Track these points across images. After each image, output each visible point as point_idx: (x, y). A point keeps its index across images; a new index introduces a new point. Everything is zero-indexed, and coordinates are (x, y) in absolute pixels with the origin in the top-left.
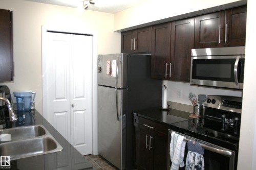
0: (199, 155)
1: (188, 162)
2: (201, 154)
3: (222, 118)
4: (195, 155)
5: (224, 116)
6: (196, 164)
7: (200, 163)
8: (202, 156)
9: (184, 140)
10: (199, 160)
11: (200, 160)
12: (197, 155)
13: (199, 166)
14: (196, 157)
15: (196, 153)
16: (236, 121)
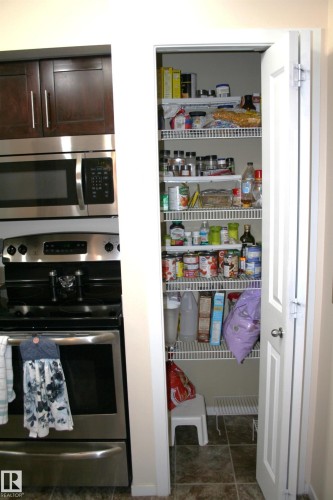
0: (51, 361)
1: (29, 385)
2: (56, 358)
3: (50, 277)
4: (43, 365)
5: (52, 274)
6: (48, 382)
7: (58, 376)
8: (58, 361)
9: (9, 343)
10: (54, 372)
11: (57, 370)
12: (47, 362)
13: (56, 381)
14: (46, 368)
15: (42, 360)
16: (77, 277)
